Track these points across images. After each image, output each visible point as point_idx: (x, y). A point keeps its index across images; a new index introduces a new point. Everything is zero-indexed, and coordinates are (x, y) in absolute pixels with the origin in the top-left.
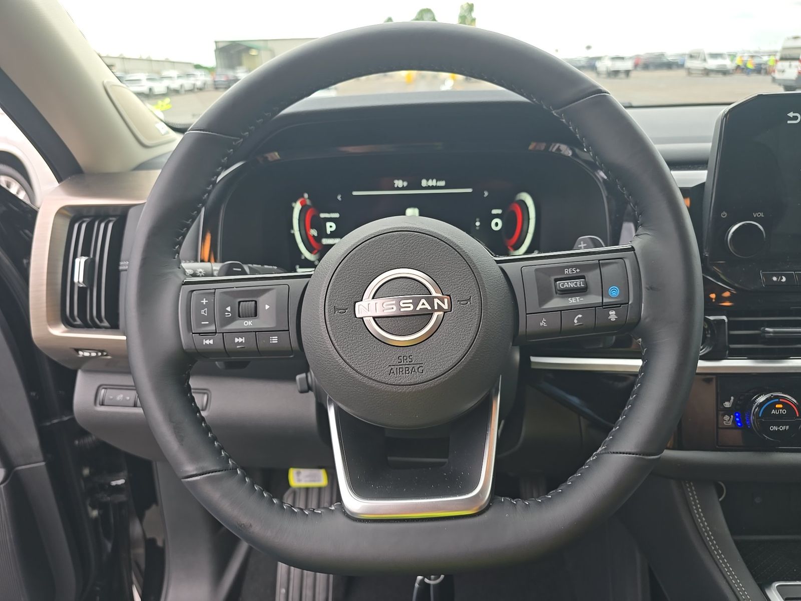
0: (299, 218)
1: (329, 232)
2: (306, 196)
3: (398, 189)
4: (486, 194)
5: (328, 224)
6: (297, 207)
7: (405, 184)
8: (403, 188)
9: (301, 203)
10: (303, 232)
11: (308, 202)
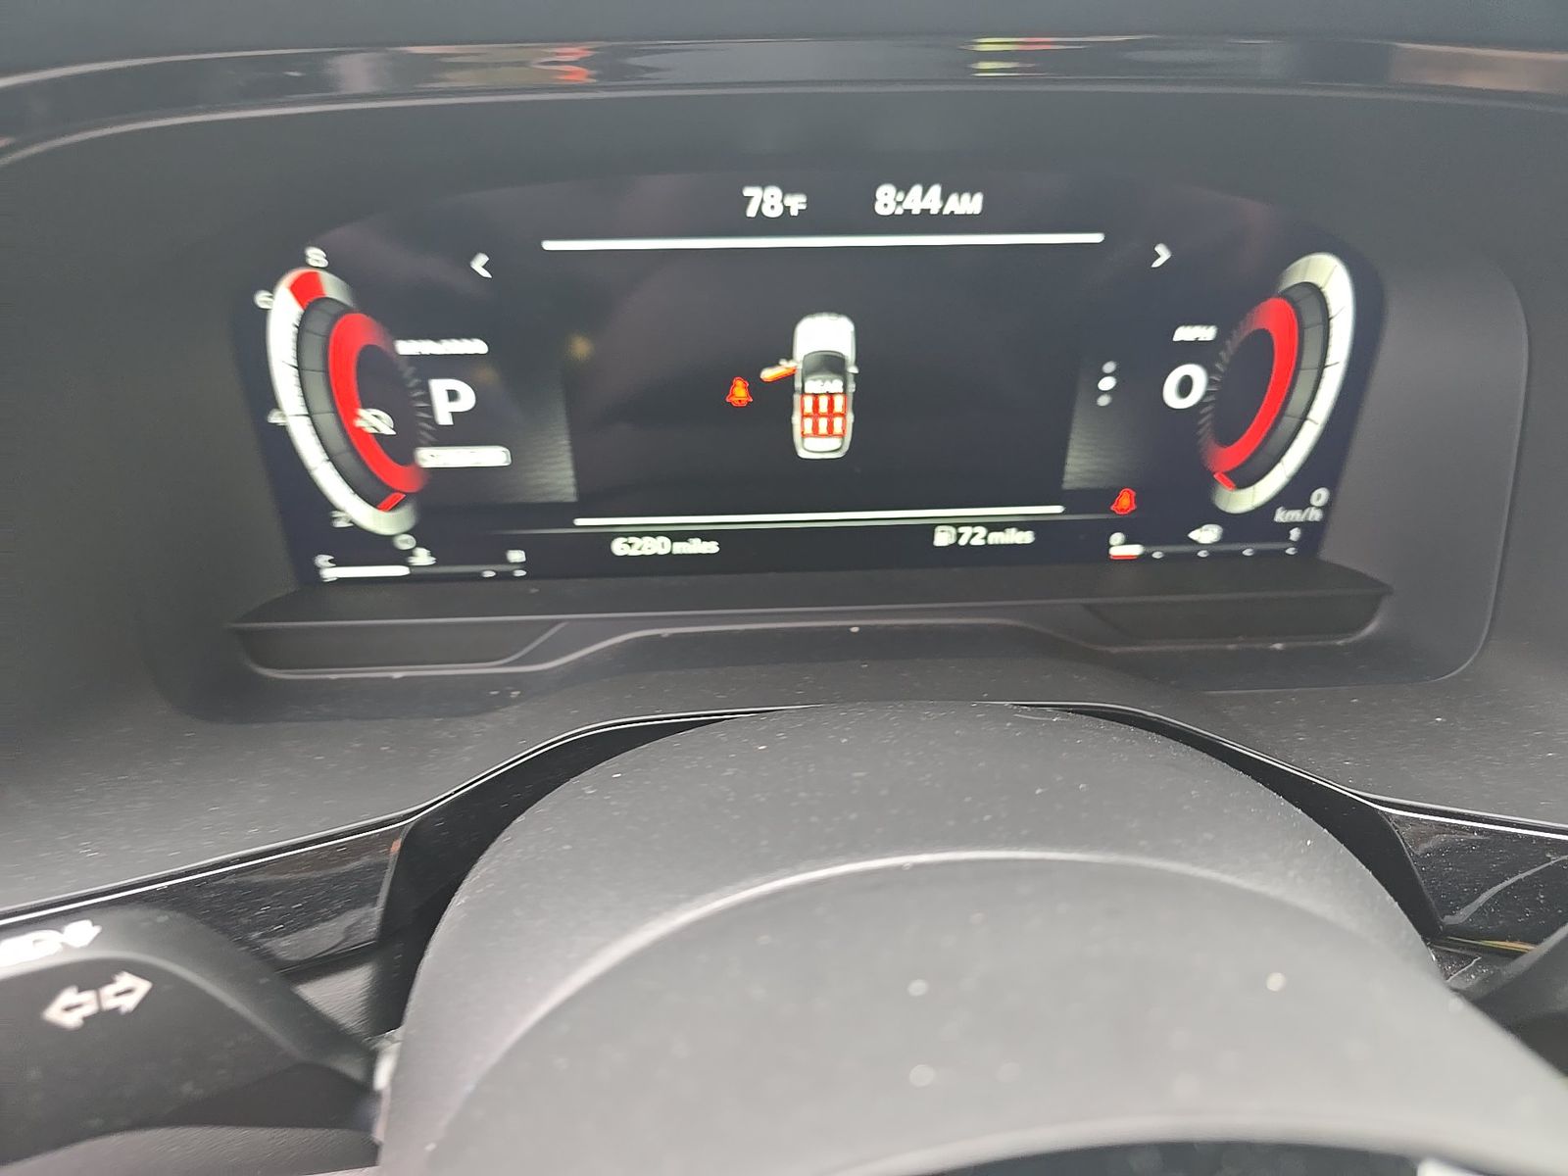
0: (299, 358)
1: (444, 418)
2: (316, 256)
3: (763, 225)
4: (1163, 254)
5: (439, 387)
6: (282, 310)
7: (797, 203)
8: (784, 224)
9: (297, 289)
10: (328, 420)
11: (332, 287)
